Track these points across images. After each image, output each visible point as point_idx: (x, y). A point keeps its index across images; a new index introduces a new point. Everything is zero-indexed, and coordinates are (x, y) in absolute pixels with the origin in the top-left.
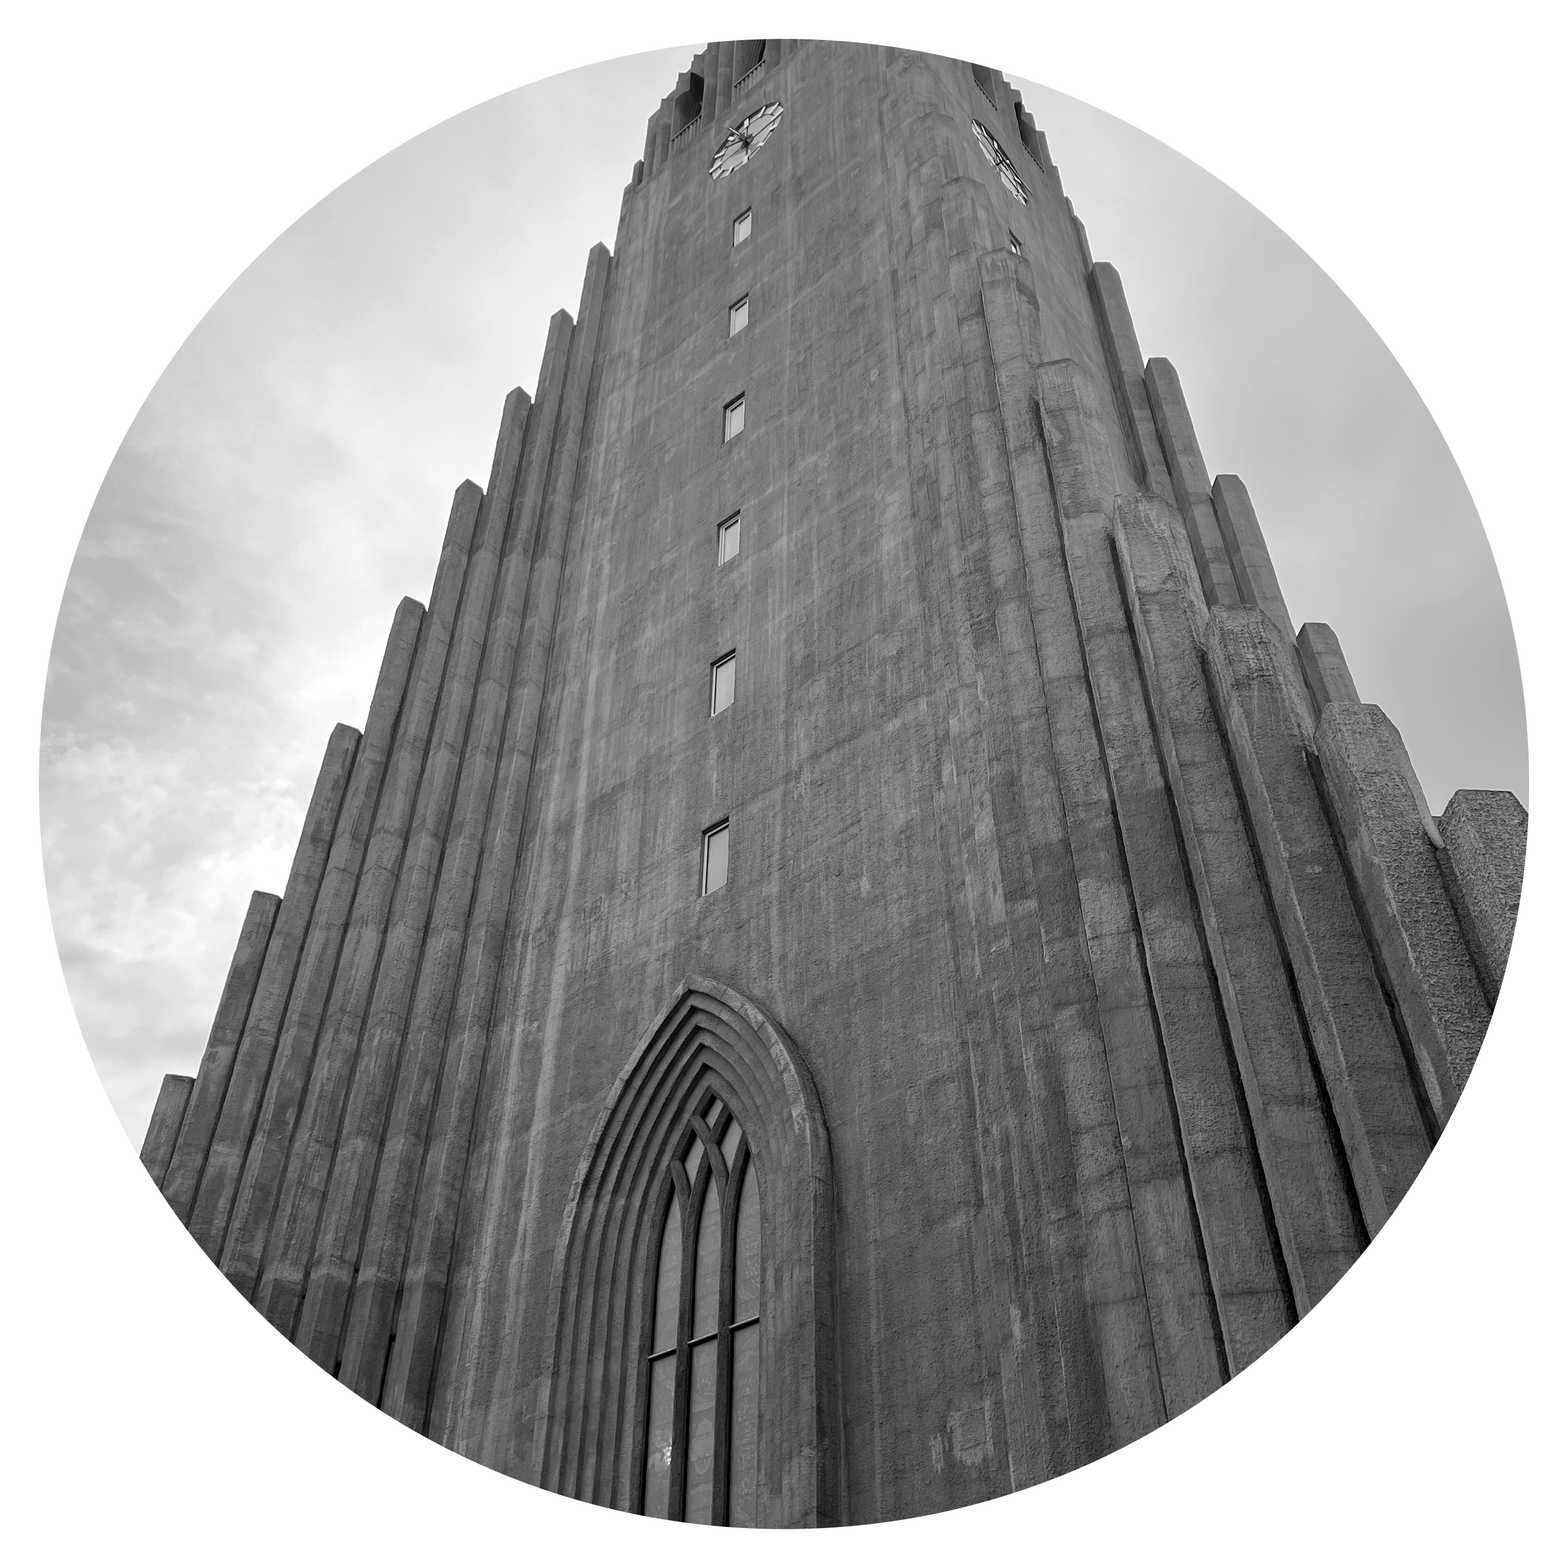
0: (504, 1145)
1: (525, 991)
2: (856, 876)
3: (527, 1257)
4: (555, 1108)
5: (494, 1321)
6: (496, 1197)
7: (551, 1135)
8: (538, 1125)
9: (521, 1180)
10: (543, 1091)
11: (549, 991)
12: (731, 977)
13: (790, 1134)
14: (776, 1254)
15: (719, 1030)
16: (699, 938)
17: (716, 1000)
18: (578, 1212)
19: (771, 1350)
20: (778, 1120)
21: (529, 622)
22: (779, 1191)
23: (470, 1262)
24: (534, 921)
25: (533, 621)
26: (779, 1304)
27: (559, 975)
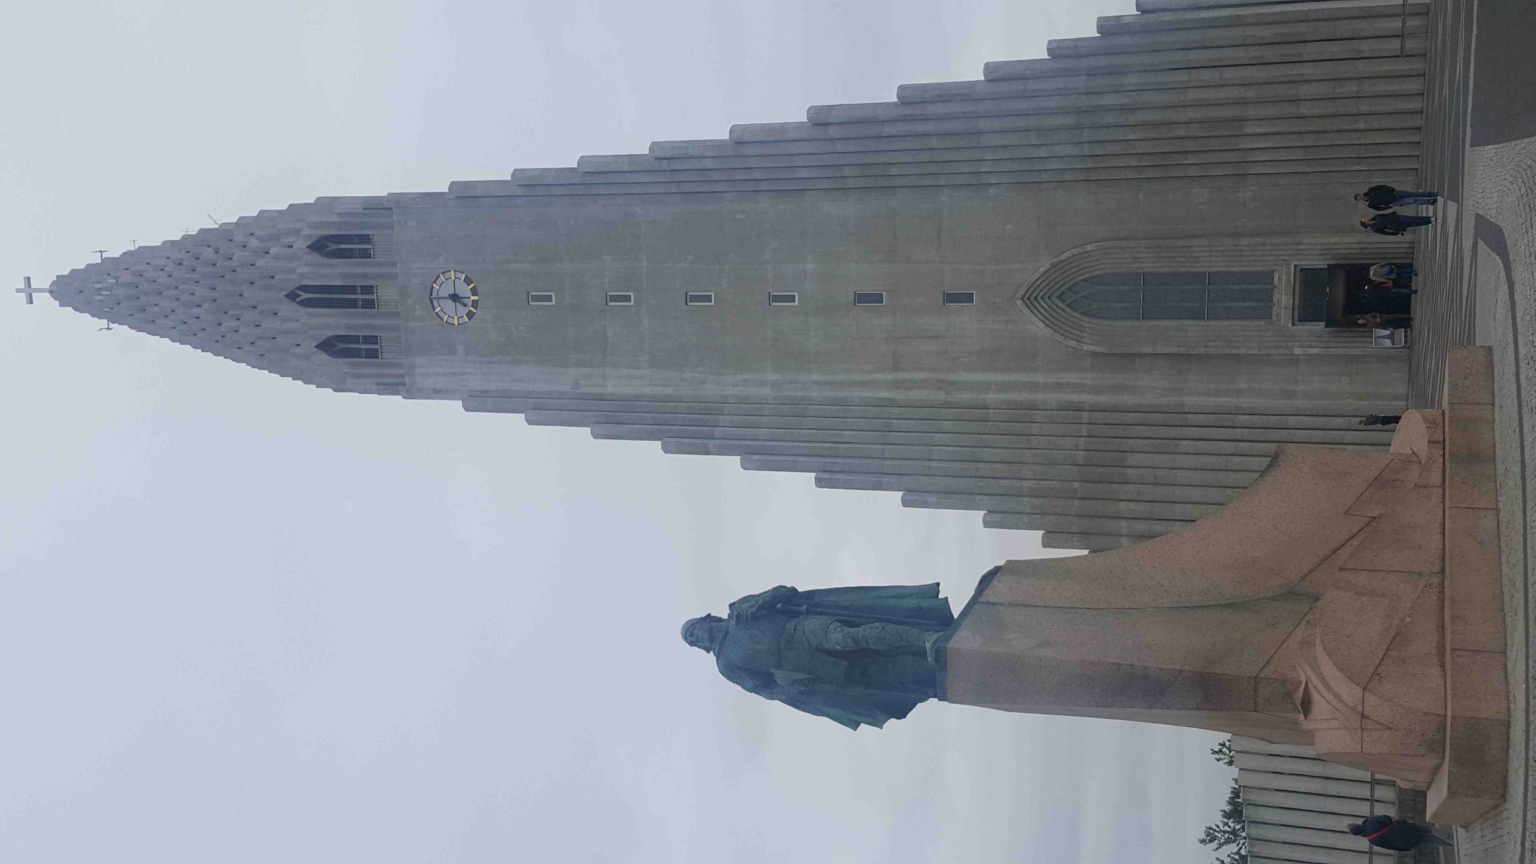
0: (1040, 396)
1: (974, 396)
3: (1091, 376)
4: (1034, 371)
5: (1108, 390)
6: (1060, 397)
7: (1046, 371)
8: (1039, 378)
9: (1059, 385)
10: (1025, 378)
11: (981, 381)
12: (1019, 286)
13: (1094, 253)
14: (1129, 263)
15: (1041, 288)
16: (994, 303)
17: (1032, 285)
18: (1087, 343)
19: (1156, 264)
20: (1085, 260)
21: (766, 412)
22: (1110, 261)
23: (1084, 402)
24: (942, 396)
25: (766, 409)
26: (1145, 260)
27: (975, 377)
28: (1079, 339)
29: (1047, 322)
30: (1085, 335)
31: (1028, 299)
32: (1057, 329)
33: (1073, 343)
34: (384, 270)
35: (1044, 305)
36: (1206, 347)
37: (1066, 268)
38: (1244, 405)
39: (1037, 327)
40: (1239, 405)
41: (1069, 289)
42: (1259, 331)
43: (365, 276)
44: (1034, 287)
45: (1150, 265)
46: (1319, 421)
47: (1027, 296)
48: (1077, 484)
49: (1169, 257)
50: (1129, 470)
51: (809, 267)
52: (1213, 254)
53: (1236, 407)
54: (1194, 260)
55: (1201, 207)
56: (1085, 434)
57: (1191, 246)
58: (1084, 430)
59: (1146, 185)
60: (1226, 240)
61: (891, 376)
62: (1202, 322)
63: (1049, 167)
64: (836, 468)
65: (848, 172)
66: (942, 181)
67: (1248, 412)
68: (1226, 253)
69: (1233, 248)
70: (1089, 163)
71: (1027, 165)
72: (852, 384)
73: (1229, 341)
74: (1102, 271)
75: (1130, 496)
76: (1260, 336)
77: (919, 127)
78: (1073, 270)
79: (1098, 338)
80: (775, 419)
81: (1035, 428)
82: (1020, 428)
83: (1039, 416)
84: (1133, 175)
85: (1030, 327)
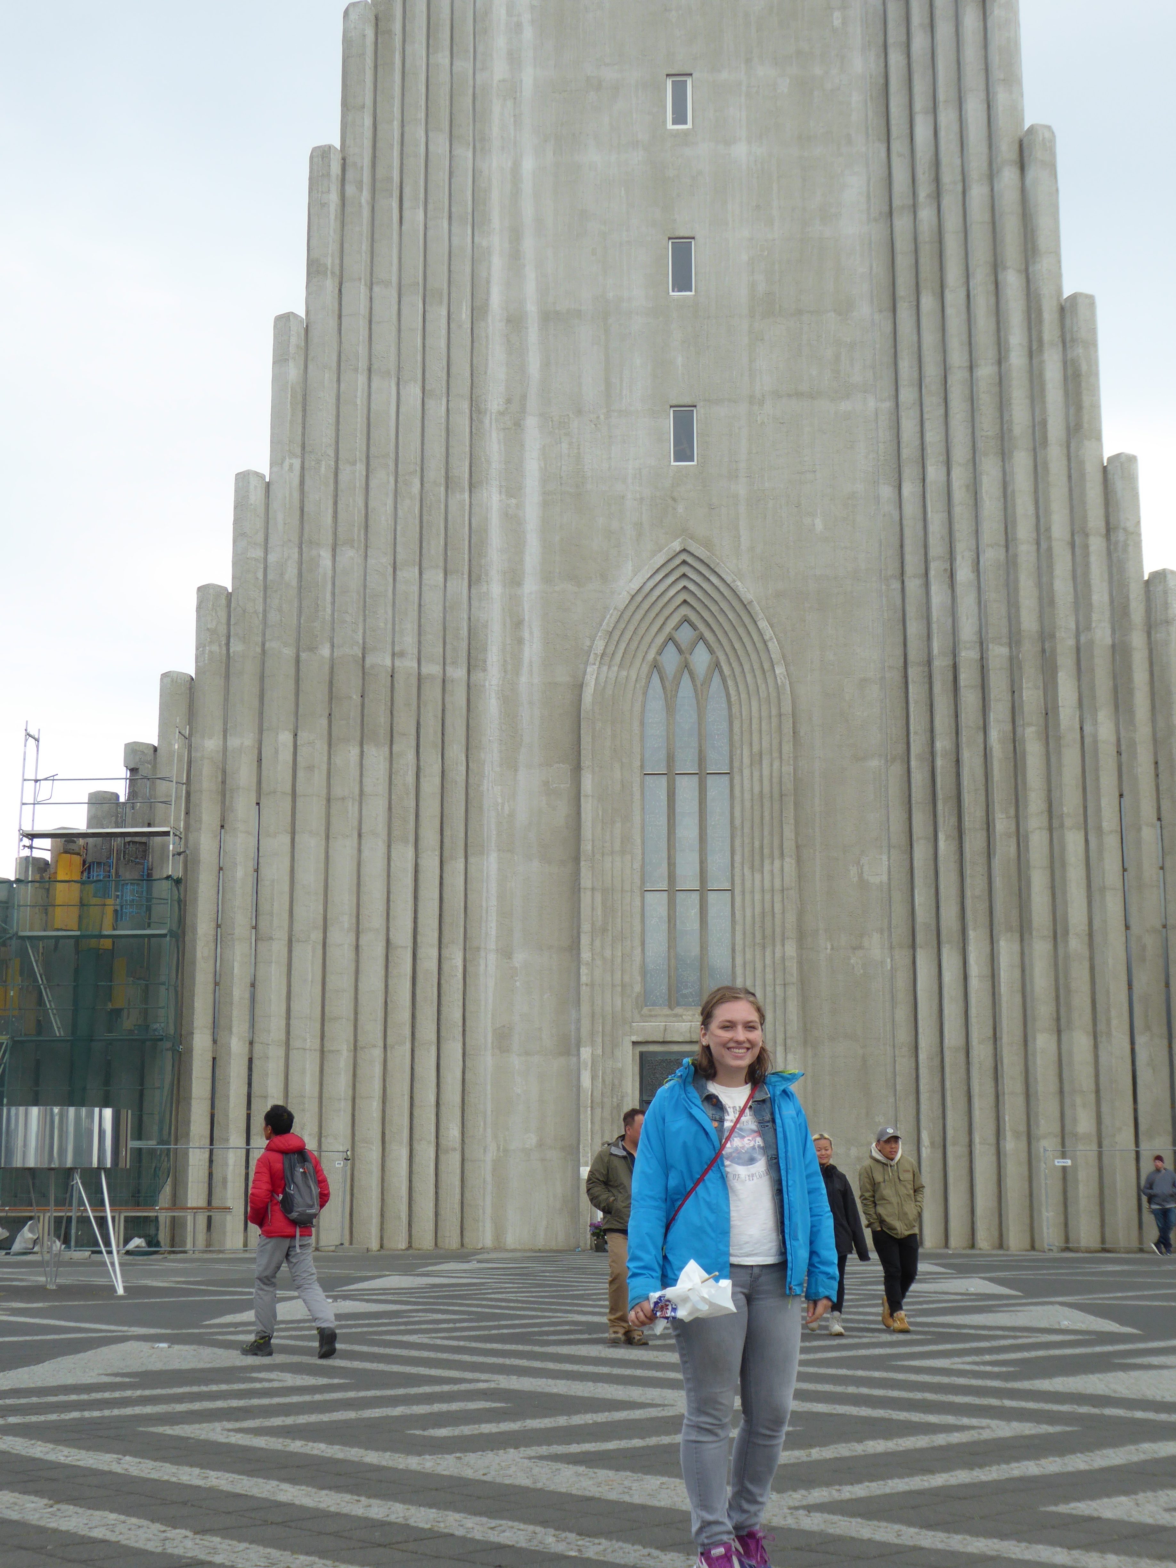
0: (495, 589)
1: (494, 465)
2: (812, 515)
3: (536, 681)
4: (546, 578)
5: (510, 715)
6: (495, 627)
7: (544, 600)
8: (531, 586)
9: (518, 624)
10: (531, 561)
11: (524, 477)
12: (706, 544)
13: (770, 681)
14: (751, 744)
15: (705, 585)
16: (674, 500)
17: (708, 566)
18: (598, 673)
19: (747, 796)
20: (756, 666)
21: (458, 64)
22: (755, 709)
23: (485, 670)
24: (494, 402)
25: (464, 65)
26: (756, 775)
27: (532, 467)
28: (607, 659)
29: (639, 598)
30: (615, 668)
31: (684, 562)
32: (626, 616)
33: (599, 646)
35: (672, 592)
37: (741, 630)
38: (482, 962)
39: (630, 580)
40: (483, 954)
41: (702, 637)
42: (623, 986)
44: (706, 572)
45: (747, 786)
46: (452, 1097)
47: (690, 560)
48: (325, 651)
49: (762, 817)
50: (355, 751)
51: (741, 151)
52: (768, 897)
53: (478, 949)
54: (757, 863)
55: (853, 871)
56: (425, 670)
57: (782, 855)
58: (432, 669)
59: (897, 769)
60: (791, 918)
61: (532, 308)
62: (638, 881)
63: (934, 588)
64: (350, 190)
65: (926, 214)
66: (907, 395)
67: (469, 968)
68: (768, 918)
69: (778, 930)
70: (940, 663)
71: (937, 548)
72: (515, 235)
73: (604, 930)
74: (734, 698)
75: (303, 751)
76: (613, 985)
77: (1016, 338)
78: (737, 646)
79: (609, 692)
80: (445, 77)
81: (434, 577)
82: (435, 547)
83: (459, 586)
84: (918, 745)
85: (629, 566)
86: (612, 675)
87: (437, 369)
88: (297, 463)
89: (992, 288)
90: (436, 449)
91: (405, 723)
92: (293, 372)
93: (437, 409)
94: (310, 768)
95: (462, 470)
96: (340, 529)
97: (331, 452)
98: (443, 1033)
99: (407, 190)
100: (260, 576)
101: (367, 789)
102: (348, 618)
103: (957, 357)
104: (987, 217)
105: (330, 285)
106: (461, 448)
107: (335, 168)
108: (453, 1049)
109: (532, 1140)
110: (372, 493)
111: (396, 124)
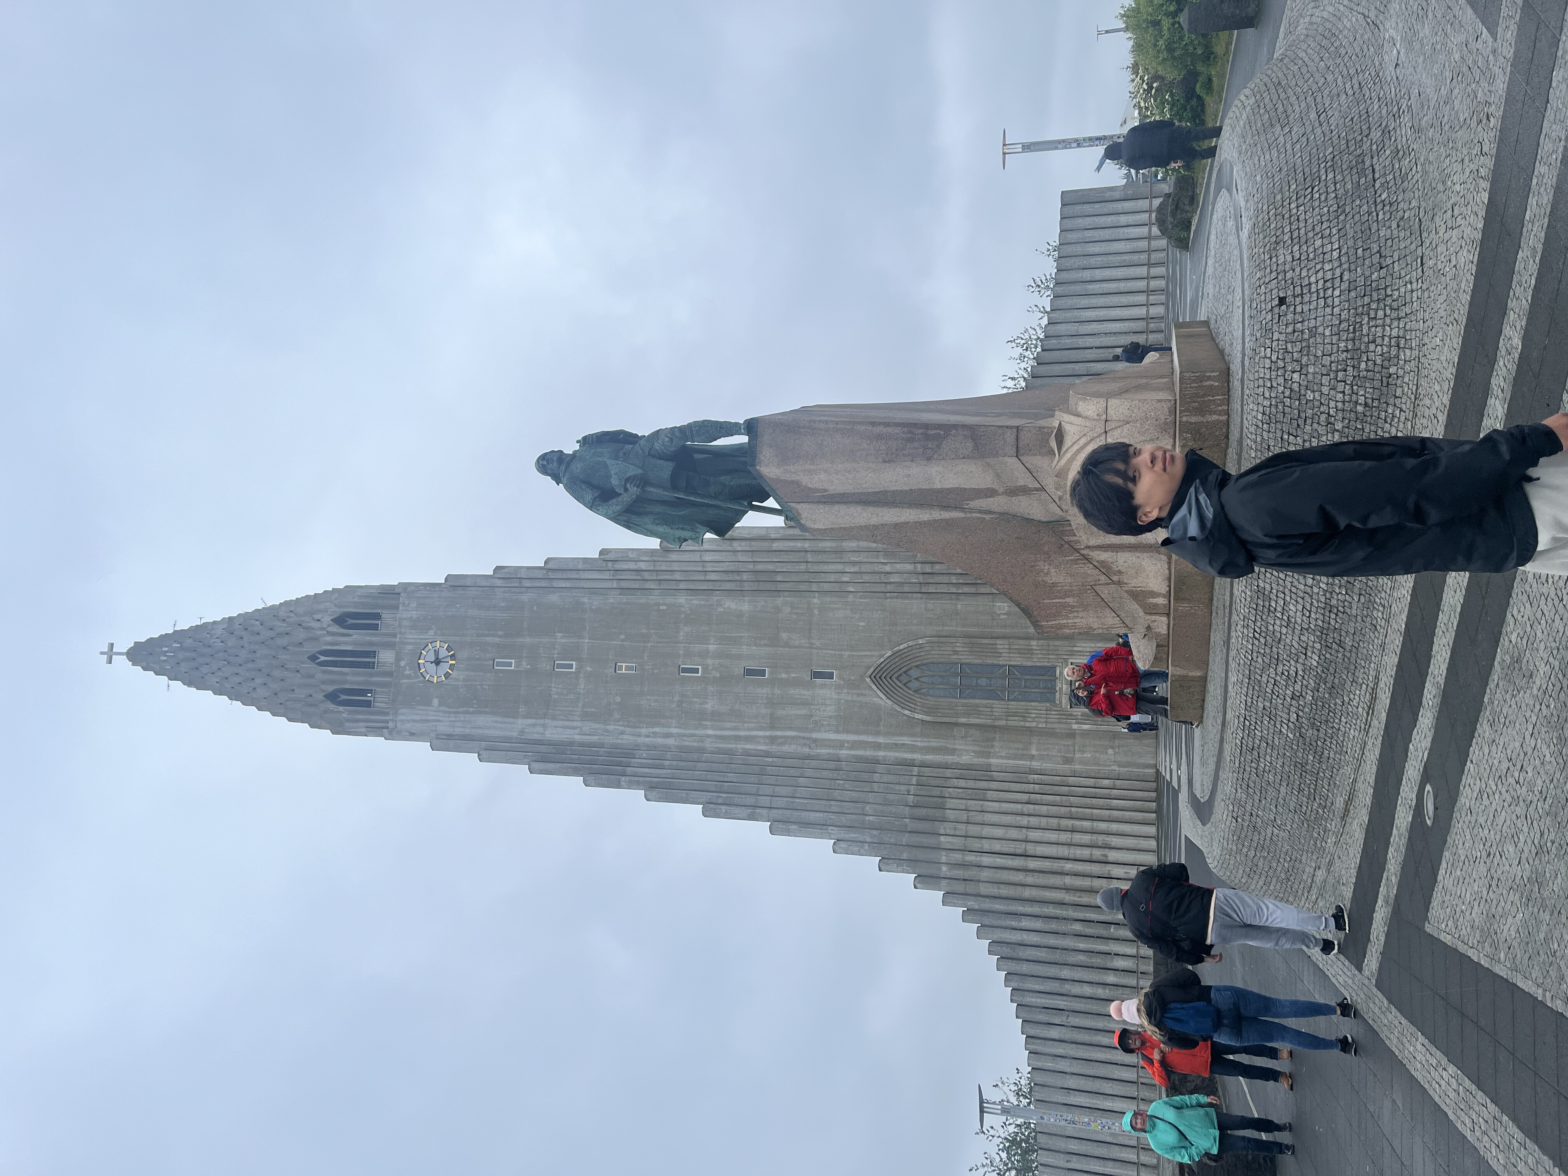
0: (881, 754)
1: (831, 751)
2: (859, 625)
3: (920, 739)
4: (878, 733)
5: (933, 750)
6: (897, 754)
7: (887, 734)
8: (881, 740)
9: (895, 744)
10: (870, 739)
11: (836, 740)
12: (869, 668)
13: (925, 645)
14: (950, 655)
15: (885, 669)
16: (849, 680)
17: (877, 667)
18: (919, 714)
19: (970, 657)
20: (918, 651)
21: (669, 757)
22: (936, 652)
23: (914, 760)
24: (806, 750)
25: (669, 755)
26: (962, 653)
27: (832, 736)
28: (912, 710)
29: (888, 696)
30: (917, 707)
31: (875, 677)
32: (896, 701)
33: (907, 712)
34: (386, 639)
35: (886, 683)
36: (1007, 720)
37: (904, 656)
38: (1036, 767)
39: (880, 699)
40: (1032, 767)
41: (905, 672)
42: (1047, 711)
43: (371, 644)
44: (879, 668)
45: (966, 657)
46: (1091, 782)
47: (874, 675)
48: (908, 820)
49: (979, 652)
50: (948, 811)
51: (712, 647)
52: (1012, 651)
53: (1030, 768)
54: (998, 655)
55: (1002, 617)
56: (915, 783)
57: (996, 644)
58: (914, 780)
59: (961, 597)
60: (1021, 642)
61: (768, 733)
62: (1004, 703)
63: (892, 580)
64: (720, 801)
65: (745, 577)
66: (814, 587)
67: (1038, 773)
68: (1021, 651)
69: (1026, 647)
70: (921, 579)
71: (876, 578)
72: (738, 738)
73: (1024, 717)
74: (930, 660)
75: (949, 832)
76: (1047, 714)
77: (799, 544)
78: (909, 658)
79: (926, 710)
80: (675, 763)
81: (876, 777)
82: (865, 776)
83: (880, 768)
84: (954, 590)
85: (876, 700)
86: (919, 708)
87: (792, 772)
88: (830, 828)
89: (777, 553)
90: (825, 774)
91: (936, 792)
92: (794, 827)
93: (809, 773)
94: (955, 829)
95: (832, 765)
96: (857, 812)
97: (826, 814)
98: (1065, 784)
99: (720, 779)
100: (876, 845)
101: (964, 807)
102: (894, 811)
103: (803, 567)
104: (751, 553)
105: (758, 810)
106: (825, 765)
107: (712, 805)
108: (1071, 780)
109: (1110, 751)
110: (842, 799)
111: (694, 782)
